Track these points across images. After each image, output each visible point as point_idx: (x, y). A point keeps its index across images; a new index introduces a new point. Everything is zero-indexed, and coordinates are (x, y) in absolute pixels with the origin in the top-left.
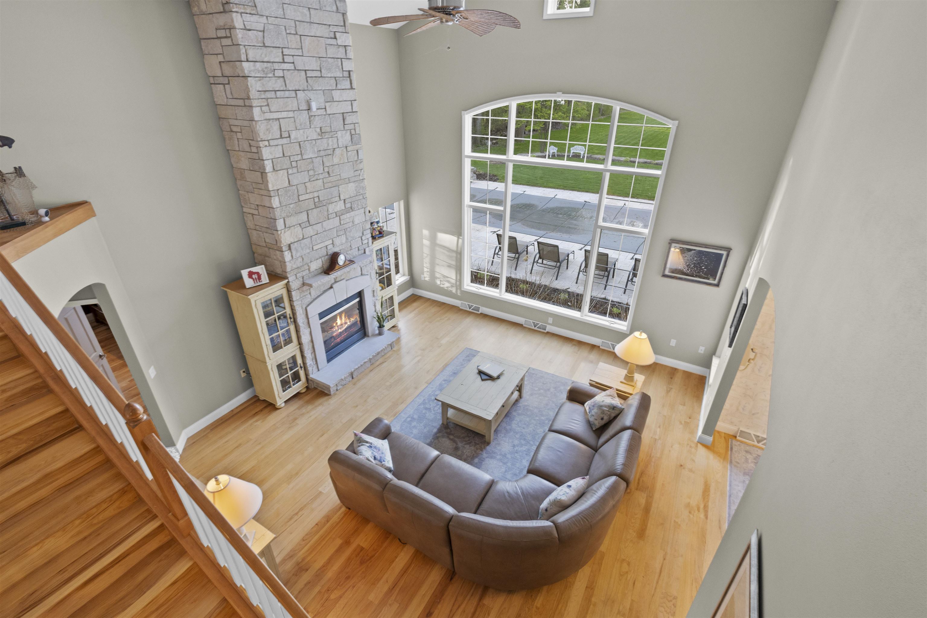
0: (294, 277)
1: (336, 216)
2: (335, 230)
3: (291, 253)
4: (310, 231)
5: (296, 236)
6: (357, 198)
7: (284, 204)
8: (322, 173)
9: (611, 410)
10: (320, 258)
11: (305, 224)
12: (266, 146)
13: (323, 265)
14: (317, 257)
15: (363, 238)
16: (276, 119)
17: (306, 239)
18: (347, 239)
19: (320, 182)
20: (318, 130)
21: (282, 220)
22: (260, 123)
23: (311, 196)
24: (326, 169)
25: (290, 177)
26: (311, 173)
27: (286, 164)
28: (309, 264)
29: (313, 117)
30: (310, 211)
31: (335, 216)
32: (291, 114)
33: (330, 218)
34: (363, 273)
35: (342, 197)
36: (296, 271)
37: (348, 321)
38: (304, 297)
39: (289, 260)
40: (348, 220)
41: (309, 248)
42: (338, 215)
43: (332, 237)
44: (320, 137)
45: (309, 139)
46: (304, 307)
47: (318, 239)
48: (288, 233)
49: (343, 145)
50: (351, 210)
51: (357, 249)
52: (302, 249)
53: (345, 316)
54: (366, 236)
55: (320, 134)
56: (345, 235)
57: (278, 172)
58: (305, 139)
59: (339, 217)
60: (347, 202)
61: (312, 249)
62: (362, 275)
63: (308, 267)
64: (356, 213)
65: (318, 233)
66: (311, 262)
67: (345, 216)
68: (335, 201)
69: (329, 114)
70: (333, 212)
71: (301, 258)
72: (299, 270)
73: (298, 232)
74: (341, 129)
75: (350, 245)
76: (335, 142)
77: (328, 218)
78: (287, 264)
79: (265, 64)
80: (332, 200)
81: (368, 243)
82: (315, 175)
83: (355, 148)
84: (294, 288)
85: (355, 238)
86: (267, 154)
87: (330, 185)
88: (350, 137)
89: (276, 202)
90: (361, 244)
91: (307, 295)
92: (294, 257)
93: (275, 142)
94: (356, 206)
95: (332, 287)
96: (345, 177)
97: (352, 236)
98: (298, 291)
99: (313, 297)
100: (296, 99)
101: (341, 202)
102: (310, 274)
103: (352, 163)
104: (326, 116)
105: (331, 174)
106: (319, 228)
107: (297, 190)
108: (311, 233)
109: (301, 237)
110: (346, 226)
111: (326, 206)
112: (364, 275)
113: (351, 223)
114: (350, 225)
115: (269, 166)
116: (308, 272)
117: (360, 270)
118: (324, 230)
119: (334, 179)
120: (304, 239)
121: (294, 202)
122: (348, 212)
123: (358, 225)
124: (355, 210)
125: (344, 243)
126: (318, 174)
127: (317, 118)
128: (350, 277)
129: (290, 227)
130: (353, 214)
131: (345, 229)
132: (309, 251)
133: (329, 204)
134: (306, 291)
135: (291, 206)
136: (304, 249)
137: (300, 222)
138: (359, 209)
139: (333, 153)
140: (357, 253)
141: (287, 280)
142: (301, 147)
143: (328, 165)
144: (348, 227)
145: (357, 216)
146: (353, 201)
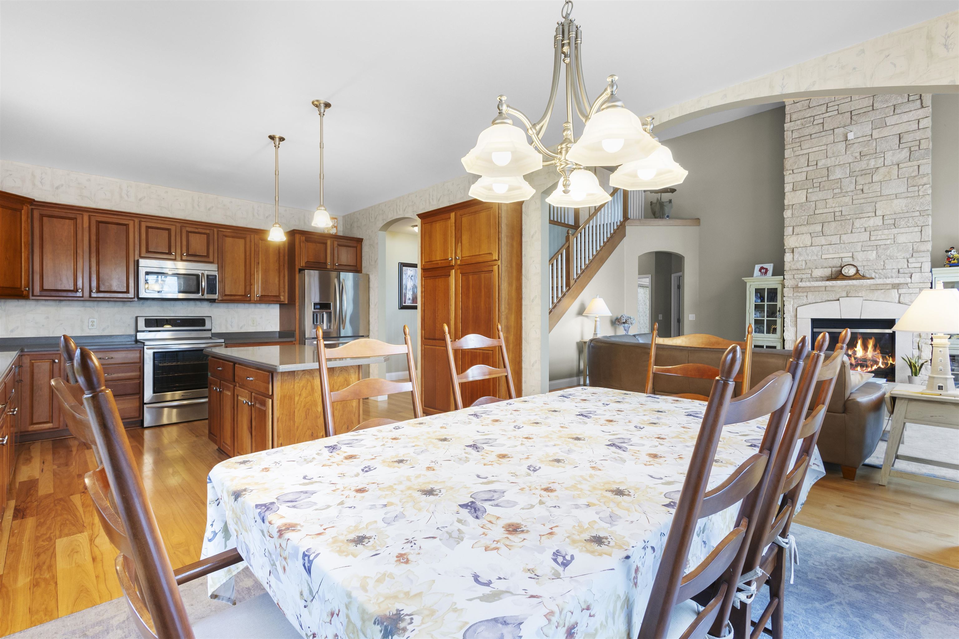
0: (791, 277)
1: (866, 231)
2: (860, 244)
3: (793, 255)
4: (822, 240)
5: (803, 242)
6: (907, 215)
7: (797, 215)
8: (852, 191)
10: (830, 267)
12: (790, 174)
13: (832, 274)
14: (825, 265)
15: (910, 260)
16: (806, 154)
17: (814, 247)
18: (878, 256)
19: (847, 199)
20: (857, 154)
21: (791, 228)
22: (788, 159)
23: (831, 210)
24: (858, 187)
25: (808, 195)
26: (836, 191)
27: (807, 185)
28: (813, 270)
29: (850, 145)
30: (827, 223)
31: (863, 230)
32: (824, 147)
33: (853, 231)
34: (902, 301)
35: (879, 213)
36: (794, 272)
37: (881, 360)
39: (789, 261)
40: (883, 237)
41: (817, 255)
42: (868, 229)
43: (853, 250)
44: (857, 160)
45: (841, 163)
46: (796, 306)
47: (830, 249)
48: (794, 238)
49: (892, 163)
50: (892, 227)
51: (895, 271)
52: (808, 255)
54: (918, 258)
55: (858, 157)
56: (875, 252)
57: (797, 191)
58: (837, 163)
59: (869, 233)
60: (886, 218)
61: (820, 256)
62: (899, 302)
63: (810, 272)
64: (903, 230)
65: (832, 243)
66: (816, 268)
67: (880, 232)
68: (867, 216)
69: (876, 139)
70: (861, 227)
71: (804, 262)
72: (799, 272)
73: (807, 240)
74: (894, 149)
75: (882, 263)
76: (880, 162)
77: (852, 231)
78: (786, 263)
79: (805, 120)
80: (861, 216)
81: (921, 267)
82: (841, 192)
83: (915, 163)
84: (788, 286)
85: (895, 258)
86: (788, 178)
87: (862, 201)
88: (908, 154)
89: (787, 214)
90: (906, 266)
91: (803, 296)
92: (795, 259)
93: (800, 170)
94: (903, 223)
95: (838, 300)
96: (889, 194)
97: (888, 254)
98: (792, 289)
99: (810, 301)
100: (832, 135)
101: (877, 218)
102: (811, 279)
103: (906, 179)
104: (871, 141)
105: (865, 191)
106: (835, 239)
107: (814, 205)
108: (823, 242)
109: (809, 244)
110: (880, 243)
111: (851, 221)
112: (902, 304)
113: (890, 240)
114: (888, 242)
115: (788, 188)
116: (809, 276)
117: (897, 296)
118: (842, 242)
119: (870, 195)
120: (811, 246)
121: (809, 214)
122: (886, 228)
123: (904, 244)
124: (900, 227)
125: (872, 259)
126: (847, 192)
127: (856, 145)
128: (875, 299)
129: (798, 234)
130: (895, 231)
131: (877, 246)
132: (816, 258)
133: (857, 219)
134: (803, 292)
135: (803, 217)
136: (810, 255)
137: (811, 232)
138: (908, 227)
139: (874, 172)
140: (893, 275)
141: (782, 277)
142: (829, 171)
143: (863, 183)
144: (882, 244)
145: (904, 234)
146: (898, 217)
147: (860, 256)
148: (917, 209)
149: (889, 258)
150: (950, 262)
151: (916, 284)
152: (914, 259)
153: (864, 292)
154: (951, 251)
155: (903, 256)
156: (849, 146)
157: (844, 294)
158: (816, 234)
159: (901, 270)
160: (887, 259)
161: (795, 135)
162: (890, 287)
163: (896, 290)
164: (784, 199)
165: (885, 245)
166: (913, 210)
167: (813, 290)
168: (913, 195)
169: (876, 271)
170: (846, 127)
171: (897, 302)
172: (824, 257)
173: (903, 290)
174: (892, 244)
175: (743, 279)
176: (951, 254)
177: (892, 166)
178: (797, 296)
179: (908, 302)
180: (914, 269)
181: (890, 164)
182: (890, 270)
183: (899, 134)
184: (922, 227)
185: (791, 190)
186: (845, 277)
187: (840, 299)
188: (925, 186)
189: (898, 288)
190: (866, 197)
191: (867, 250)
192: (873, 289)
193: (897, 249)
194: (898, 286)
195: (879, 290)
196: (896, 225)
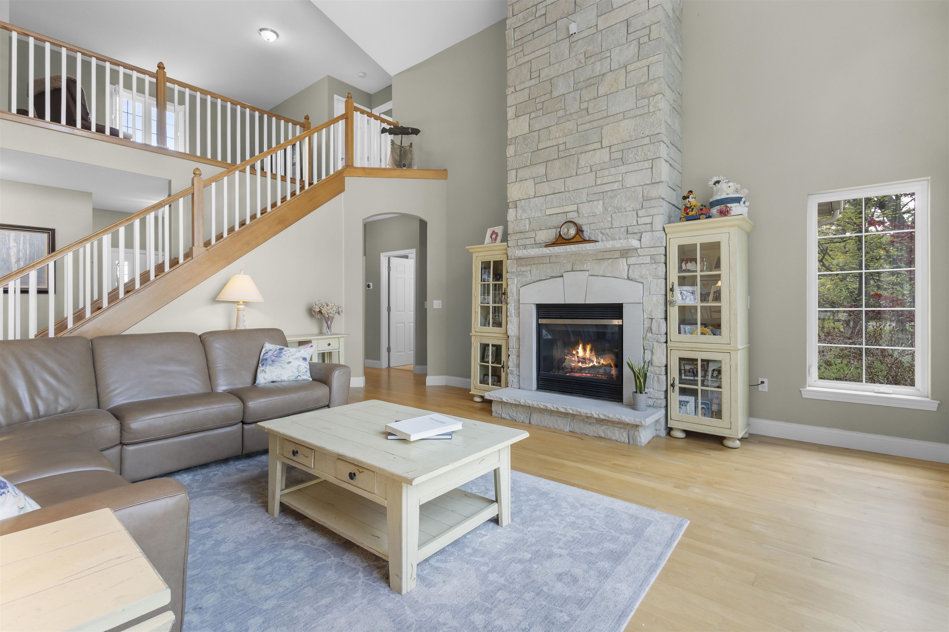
0: (515, 243)
1: (591, 171)
2: (585, 191)
3: (516, 211)
4: (545, 188)
5: (526, 192)
6: (636, 143)
7: (520, 153)
8: (577, 112)
10: (555, 228)
11: (541, 179)
12: (513, 93)
14: (549, 225)
15: (640, 213)
16: (528, 62)
17: (537, 198)
18: (605, 209)
19: (572, 125)
20: (582, 56)
21: (514, 173)
22: (511, 71)
23: (554, 142)
24: (583, 106)
25: (531, 122)
26: (560, 113)
27: (530, 108)
28: (537, 232)
29: (575, 43)
30: (550, 162)
31: (589, 170)
32: (546, 50)
34: (632, 275)
35: (605, 143)
36: (518, 236)
38: (521, 273)
39: (512, 220)
40: (610, 179)
41: (541, 210)
42: (594, 169)
43: (578, 201)
44: (581, 65)
45: (565, 71)
46: (519, 286)
47: (554, 200)
48: (517, 186)
49: (619, 66)
50: (620, 163)
51: (624, 230)
52: (531, 210)
54: (649, 210)
55: (583, 61)
56: (601, 202)
57: (520, 117)
58: (560, 73)
59: (594, 173)
60: (613, 150)
61: (544, 212)
62: (628, 278)
63: (534, 236)
64: (631, 167)
65: (556, 192)
66: (540, 230)
67: (606, 172)
68: (593, 148)
69: (601, 31)
70: (587, 165)
71: (527, 221)
72: (523, 236)
73: (529, 187)
74: (621, 44)
75: (609, 219)
76: (606, 65)
77: (577, 173)
78: (509, 224)
79: (527, 11)
80: (586, 148)
81: (652, 223)
82: (566, 115)
83: (645, 62)
84: (511, 256)
85: (623, 210)
86: (511, 100)
87: (587, 126)
88: (637, 50)
89: (510, 151)
90: (635, 223)
91: (526, 271)
92: (519, 218)
93: (522, 86)
94: (632, 156)
95: (562, 276)
96: (615, 113)
97: (615, 205)
98: (515, 261)
99: (534, 279)
100: (555, 30)
101: (603, 150)
102: (534, 246)
103: (634, 88)
104: (596, 35)
105: (590, 111)
106: (558, 185)
107: (538, 137)
108: (547, 191)
109: (532, 194)
110: (607, 188)
111: (576, 156)
112: (631, 280)
113: (617, 183)
114: (616, 186)
115: (511, 113)
116: (532, 240)
117: (626, 268)
118: (566, 189)
119: (596, 117)
120: (535, 197)
121: (531, 151)
122: (613, 165)
123: (633, 189)
124: (628, 162)
125: (598, 213)
126: (571, 114)
127: (580, 42)
128: (601, 273)
129: (522, 181)
130: (623, 169)
131: (603, 193)
132: (540, 215)
133: (582, 153)
134: (527, 266)
135: (525, 155)
136: (533, 210)
137: (534, 176)
138: (637, 162)
139: (600, 81)
140: (622, 237)
141: (506, 243)
142: (552, 84)
143: (587, 99)
144: (609, 189)
145: (633, 173)
146: (626, 148)
147: (585, 209)
148: (647, 133)
149: (617, 211)
150: (687, 214)
151: (646, 249)
152: (644, 210)
153: (589, 264)
154: (688, 198)
155: (631, 206)
156: (572, 45)
157: (569, 268)
158: (539, 178)
159: (630, 229)
160: (615, 212)
161: (518, 35)
162: (617, 255)
163: (625, 260)
164: (507, 130)
165: (613, 190)
166: (643, 135)
167: (537, 262)
168: (642, 112)
169: (603, 231)
170: (569, 17)
171: (626, 277)
172: (548, 212)
173: (632, 258)
174: (620, 189)
175: (467, 247)
176: (689, 202)
177: (619, 70)
178: (521, 271)
179: (637, 277)
180: (644, 226)
181: (617, 67)
182: (618, 229)
183: (627, 20)
184: (653, 159)
185: (514, 117)
186: (564, 241)
187: (565, 274)
188: (656, 97)
189: (627, 256)
190: (591, 120)
191: (592, 200)
192: (600, 258)
193: (625, 196)
194: (627, 253)
195: (606, 259)
196: (624, 159)
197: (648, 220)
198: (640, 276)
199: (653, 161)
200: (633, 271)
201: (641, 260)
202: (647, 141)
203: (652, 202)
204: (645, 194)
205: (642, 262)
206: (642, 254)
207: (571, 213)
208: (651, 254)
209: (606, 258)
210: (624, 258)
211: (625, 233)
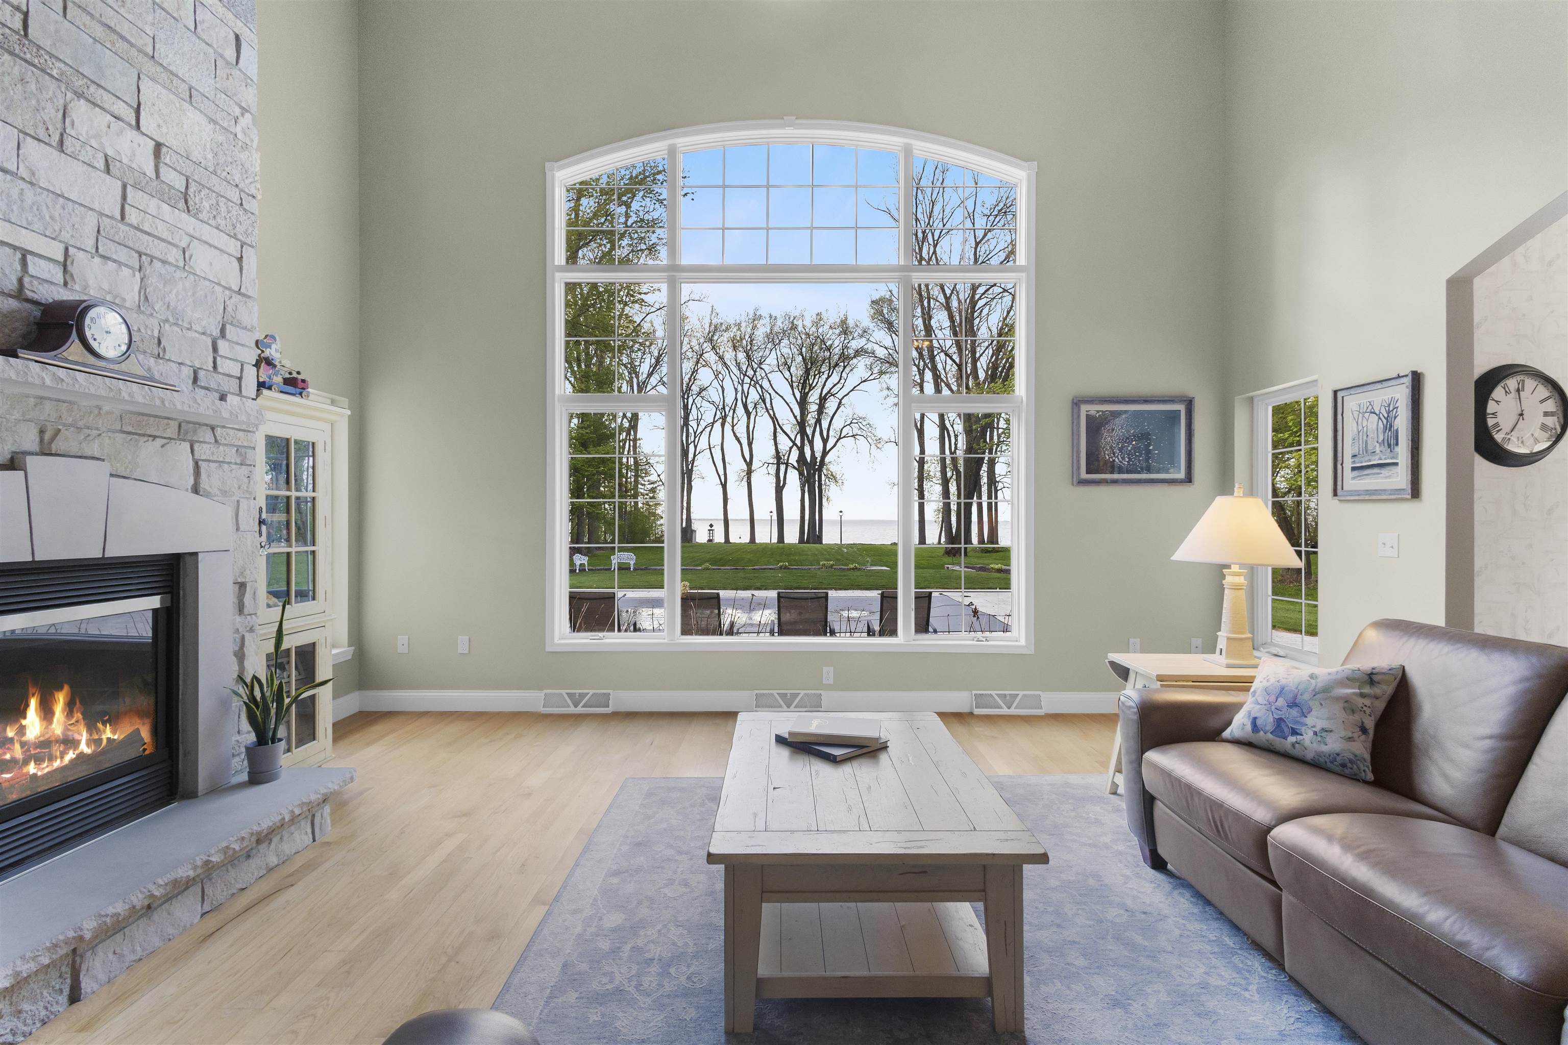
1: (108, 171)
9: (1367, 690)
15: (221, 348)
18: (145, 299)
31: (101, 163)
34: (204, 484)
35: (150, 125)
37: (84, 736)
42: (115, 168)
43: (66, 236)
50: (181, 205)
51: (187, 372)
53: (70, 707)
54: (237, 347)
56: (138, 277)
59: (118, 184)
60: (167, 161)
62: (196, 490)
64: (207, 232)
67: (151, 205)
68: (113, 109)
70: (94, 144)
75: (156, 332)
77: (61, 143)
80: (96, 93)
81: (240, 379)
85: (185, 324)
87: (100, 30)
90: (210, 367)
94: (207, 206)
95: (23, 467)
96: (174, 69)
97: (172, 304)
101: (141, 139)
110: (152, 246)
112: (203, 495)
113: (174, 249)
114: (172, 254)
117: (191, 466)
118: (23, 172)
119: (126, 28)
122: (165, 197)
123: (206, 283)
124: (202, 217)
128: (136, 473)
130: (188, 222)
131: (141, 254)
133: (79, 95)
138: (217, 228)
140: (184, 388)
144: (157, 254)
145: (207, 246)
146: (196, 178)
147: (93, 274)
148: (237, 181)
149: (171, 319)
151: (231, 432)
152: (226, 345)
153: (105, 440)
155: (204, 323)
157: (29, 440)
159: (201, 374)
160: (167, 321)
162: (172, 432)
163: (187, 445)
165: (164, 262)
166: (229, 177)
168: (225, 123)
171: (192, 487)
173: (205, 446)
174: (180, 268)
179: (212, 490)
180: (227, 378)
182: (175, 366)
184: (244, 244)
187: (28, 462)
189: (195, 438)
190: (112, 25)
191: (114, 257)
192: (130, 429)
193: (194, 294)
194: (195, 431)
195: (144, 435)
196: (191, 203)
197: (235, 370)
198: (220, 490)
199: (242, 247)
200: (209, 476)
201: (221, 452)
202: (234, 195)
203: (241, 332)
204: (229, 309)
205: (221, 459)
206: (223, 441)
207: (42, 263)
208: (240, 444)
209: (148, 432)
210: (184, 440)
211: (191, 382)
